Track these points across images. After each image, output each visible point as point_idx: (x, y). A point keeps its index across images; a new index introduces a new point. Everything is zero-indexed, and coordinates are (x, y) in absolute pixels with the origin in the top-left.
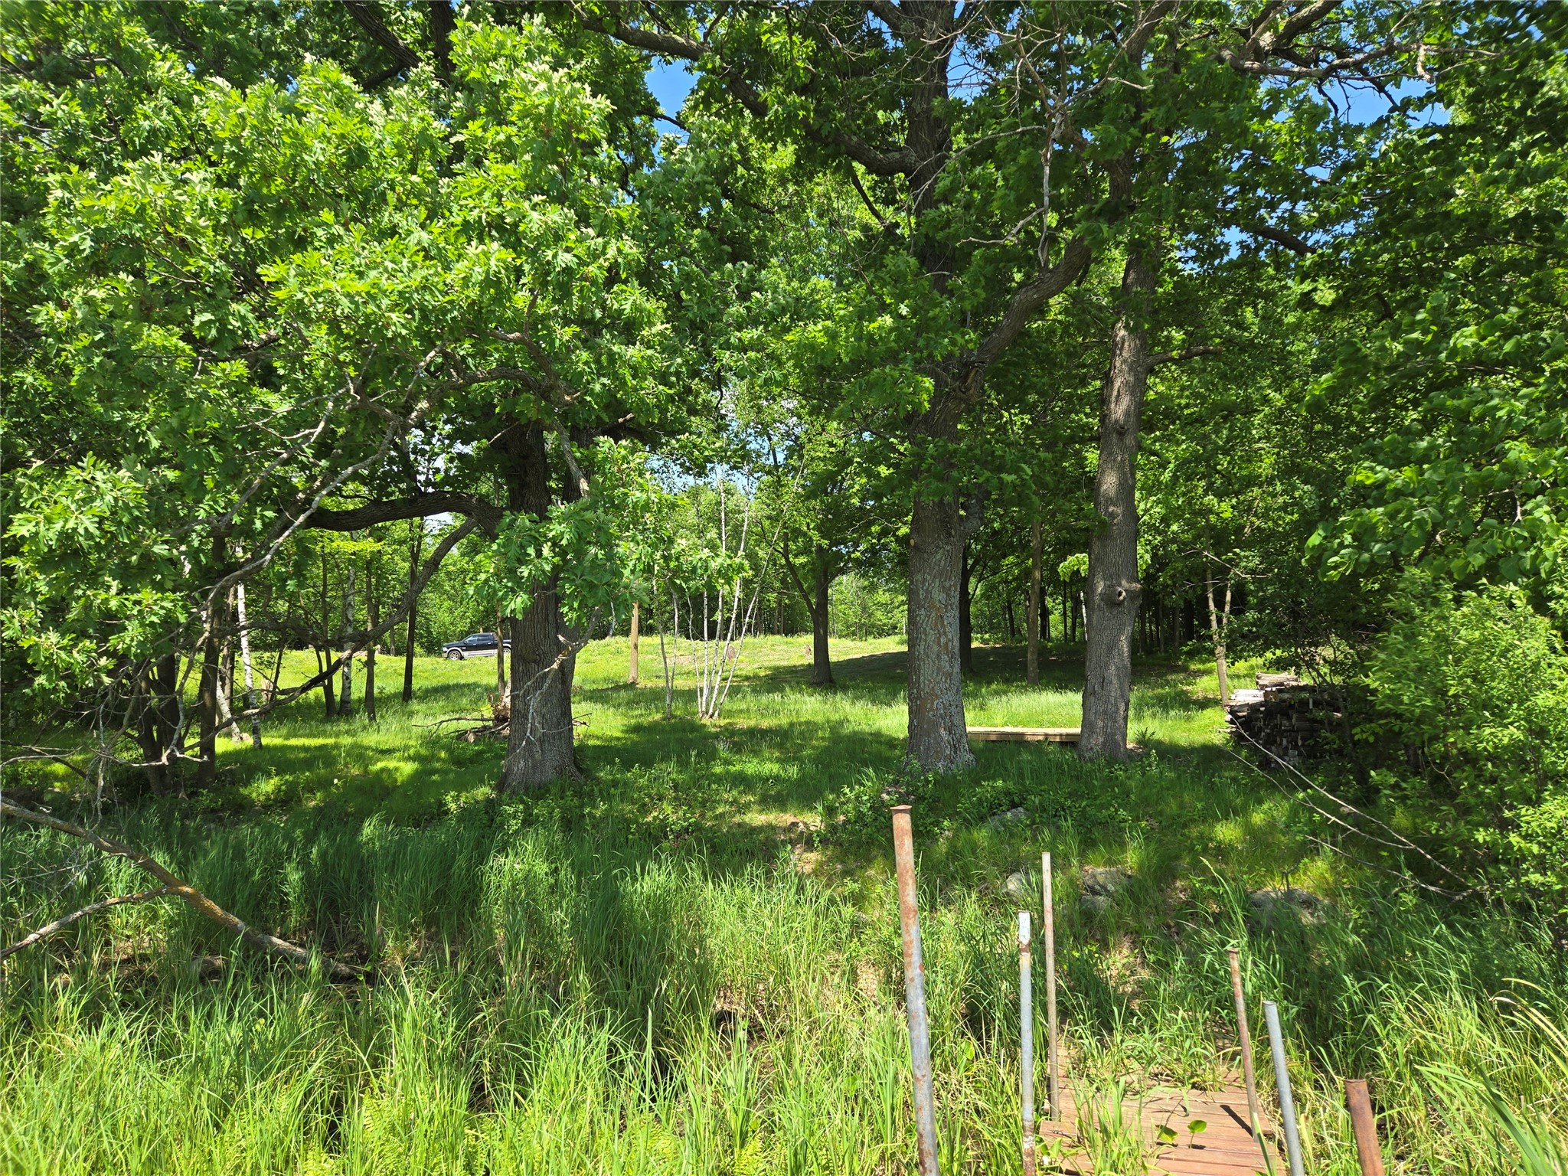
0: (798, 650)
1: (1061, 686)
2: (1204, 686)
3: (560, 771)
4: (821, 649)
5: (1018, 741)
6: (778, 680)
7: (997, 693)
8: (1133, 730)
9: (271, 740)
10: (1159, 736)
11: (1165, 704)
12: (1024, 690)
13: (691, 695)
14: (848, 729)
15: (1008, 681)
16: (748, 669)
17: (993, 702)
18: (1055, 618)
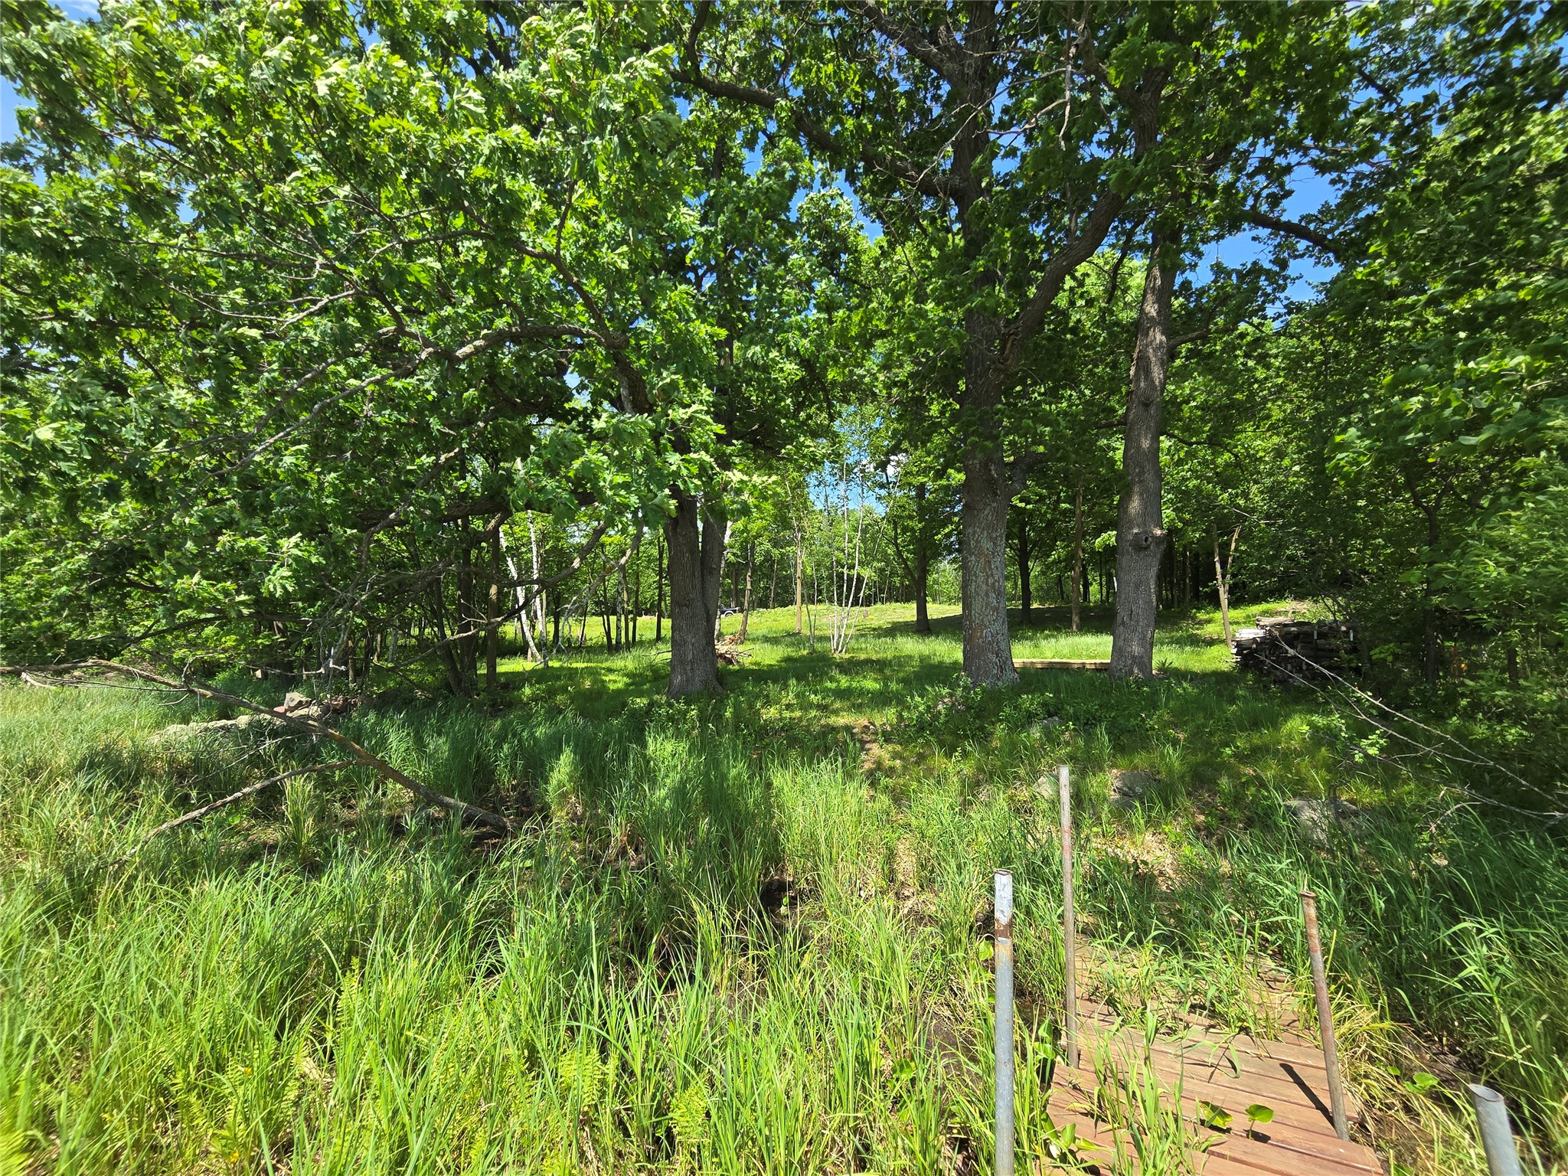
0: (907, 612)
1: (1098, 630)
2: (1210, 630)
3: (705, 683)
4: (922, 610)
5: (1065, 668)
6: (895, 630)
7: (1047, 637)
8: (1157, 659)
9: (554, 664)
10: (1175, 665)
11: (1180, 642)
12: (1067, 634)
13: (828, 639)
14: (936, 660)
15: (1058, 630)
16: (875, 624)
17: (1043, 643)
18: (1094, 588)
